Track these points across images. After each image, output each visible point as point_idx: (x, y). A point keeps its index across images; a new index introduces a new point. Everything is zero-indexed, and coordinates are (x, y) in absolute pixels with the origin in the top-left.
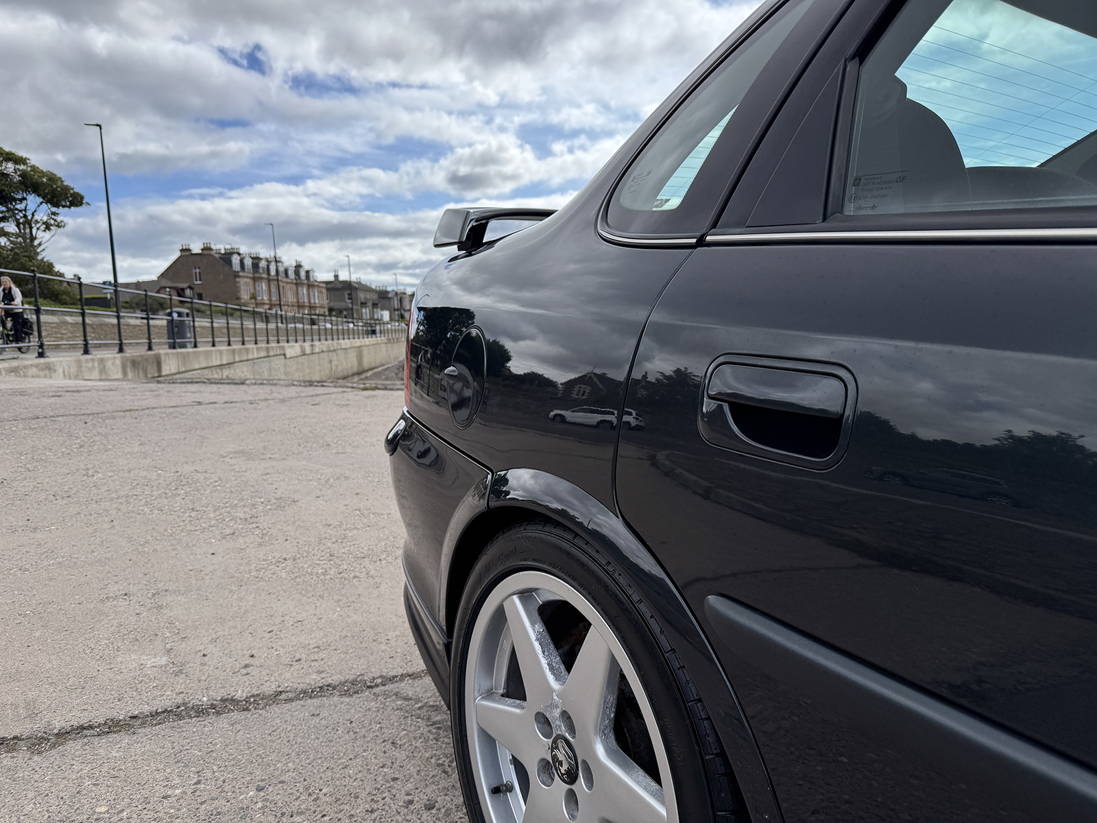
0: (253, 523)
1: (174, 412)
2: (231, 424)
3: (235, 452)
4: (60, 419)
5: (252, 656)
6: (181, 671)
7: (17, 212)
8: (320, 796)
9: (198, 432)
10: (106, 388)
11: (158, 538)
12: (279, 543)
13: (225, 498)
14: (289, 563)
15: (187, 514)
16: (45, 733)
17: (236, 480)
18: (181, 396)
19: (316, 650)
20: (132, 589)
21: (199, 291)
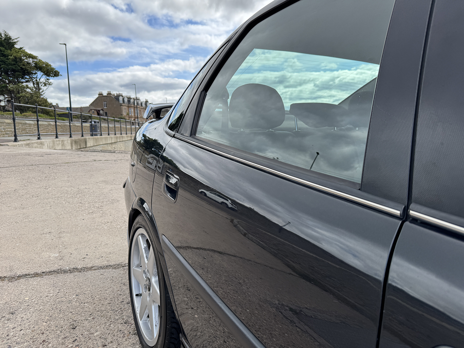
0: (101, 208)
1: (84, 164)
2: (104, 169)
3: (102, 181)
4: (41, 166)
5: (87, 255)
6: (62, 259)
7: (33, 78)
8: (95, 298)
9: (91, 173)
10: (61, 153)
11: (66, 213)
12: (108, 216)
13: (93, 199)
14: (109, 224)
15: (78, 205)
16: (14, 276)
17: (99, 192)
18: (89, 157)
19: (109, 254)
20: (53, 231)
21: (106, 111)
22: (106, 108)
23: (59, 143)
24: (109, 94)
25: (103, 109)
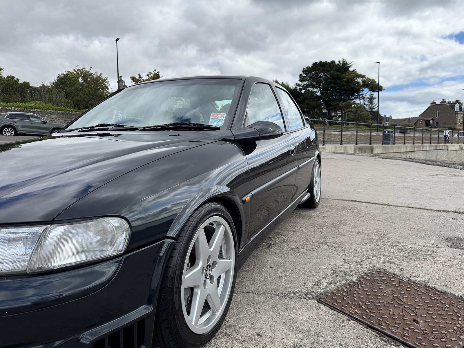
7: (360, 95)
21: (437, 121)
22: (437, 117)
23: (342, 149)
24: (443, 102)
25: (434, 119)
